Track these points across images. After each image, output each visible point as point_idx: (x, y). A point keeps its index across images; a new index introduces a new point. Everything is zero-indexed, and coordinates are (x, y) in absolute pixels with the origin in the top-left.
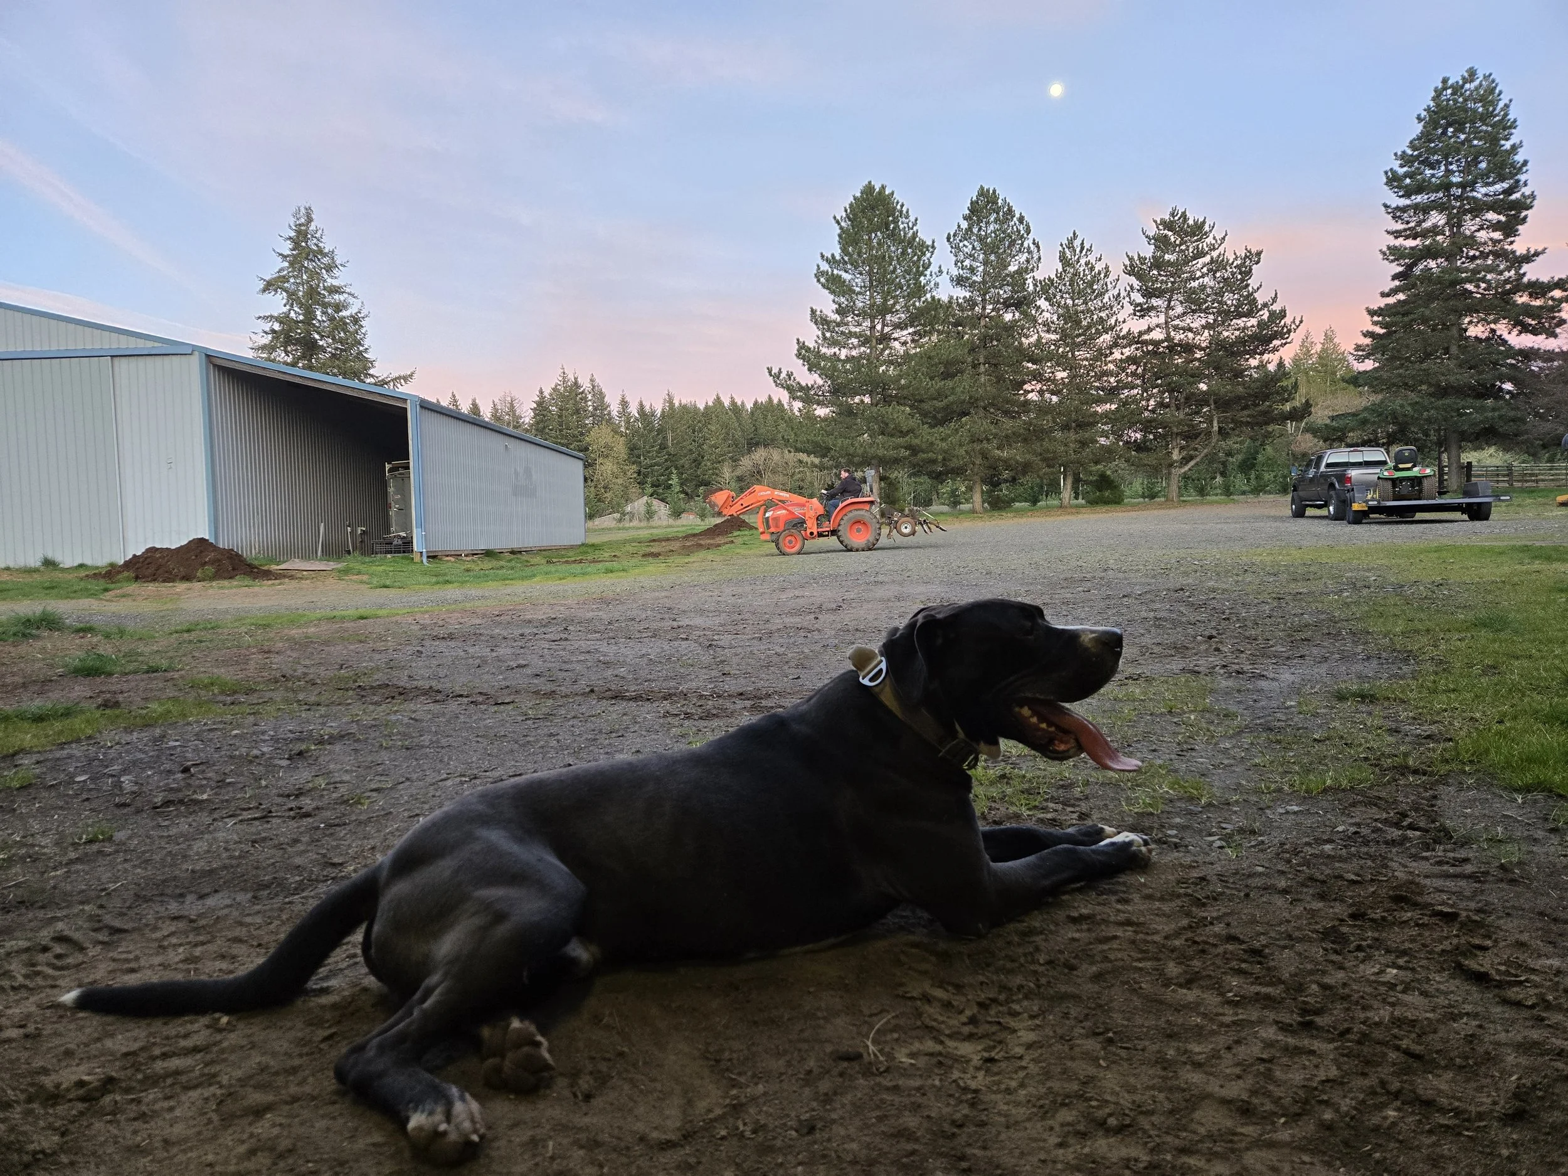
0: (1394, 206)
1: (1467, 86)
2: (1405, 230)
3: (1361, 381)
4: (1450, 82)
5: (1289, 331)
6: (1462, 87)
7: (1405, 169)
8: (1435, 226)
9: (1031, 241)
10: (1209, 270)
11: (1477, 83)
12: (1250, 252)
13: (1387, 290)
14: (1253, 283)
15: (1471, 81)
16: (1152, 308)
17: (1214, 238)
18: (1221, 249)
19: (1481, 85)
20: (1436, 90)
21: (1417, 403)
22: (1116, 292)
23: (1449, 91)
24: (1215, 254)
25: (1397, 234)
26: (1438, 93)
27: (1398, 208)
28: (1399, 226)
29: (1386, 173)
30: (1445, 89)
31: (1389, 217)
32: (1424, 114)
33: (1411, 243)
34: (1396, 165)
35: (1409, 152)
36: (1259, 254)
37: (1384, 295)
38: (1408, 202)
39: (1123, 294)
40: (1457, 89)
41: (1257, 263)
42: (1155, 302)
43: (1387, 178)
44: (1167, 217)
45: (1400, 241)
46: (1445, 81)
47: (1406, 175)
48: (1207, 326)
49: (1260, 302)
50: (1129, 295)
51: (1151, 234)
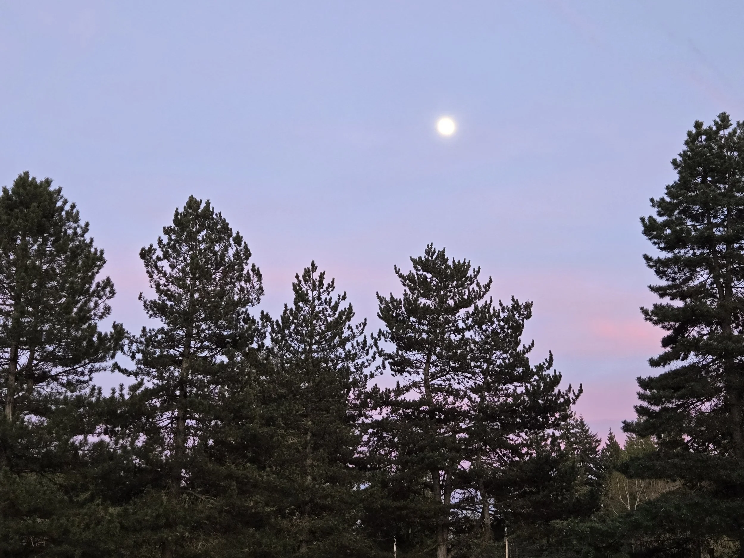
0: (655, 258)
1: (721, 133)
2: (669, 287)
3: (632, 471)
4: (705, 127)
5: (567, 402)
6: (717, 132)
7: (665, 218)
8: (702, 285)
9: (249, 267)
10: (475, 322)
11: (730, 130)
12: (517, 302)
13: (656, 357)
14: (525, 339)
15: (726, 127)
16: (409, 363)
17: (478, 284)
18: (486, 298)
19: (735, 131)
20: (689, 134)
21: (697, 504)
22: (361, 339)
23: (704, 137)
24: (480, 303)
25: (661, 292)
26: (692, 139)
27: (659, 260)
28: (663, 283)
29: (643, 219)
30: (699, 134)
31: (652, 271)
32: (679, 159)
33: (678, 304)
34: (653, 212)
35: (668, 199)
36: (528, 306)
37: (654, 363)
38: (670, 255)
39: (370, 342)
40: (711, 135)
41: (529, 316)
42: (413, 355)
43: (644, 225)
44: (423, 255)
45: (666, 301)
46: (698, 125)
47: (666, 224)
48: (476, 390)
49: (532, 365)
50: (376, 344)
51: (406, 273)
